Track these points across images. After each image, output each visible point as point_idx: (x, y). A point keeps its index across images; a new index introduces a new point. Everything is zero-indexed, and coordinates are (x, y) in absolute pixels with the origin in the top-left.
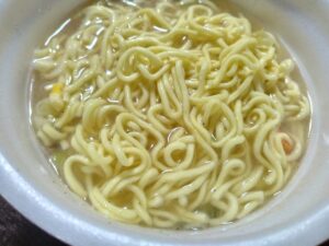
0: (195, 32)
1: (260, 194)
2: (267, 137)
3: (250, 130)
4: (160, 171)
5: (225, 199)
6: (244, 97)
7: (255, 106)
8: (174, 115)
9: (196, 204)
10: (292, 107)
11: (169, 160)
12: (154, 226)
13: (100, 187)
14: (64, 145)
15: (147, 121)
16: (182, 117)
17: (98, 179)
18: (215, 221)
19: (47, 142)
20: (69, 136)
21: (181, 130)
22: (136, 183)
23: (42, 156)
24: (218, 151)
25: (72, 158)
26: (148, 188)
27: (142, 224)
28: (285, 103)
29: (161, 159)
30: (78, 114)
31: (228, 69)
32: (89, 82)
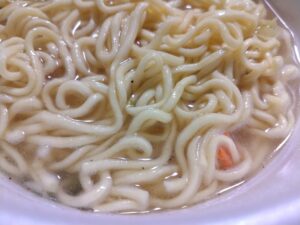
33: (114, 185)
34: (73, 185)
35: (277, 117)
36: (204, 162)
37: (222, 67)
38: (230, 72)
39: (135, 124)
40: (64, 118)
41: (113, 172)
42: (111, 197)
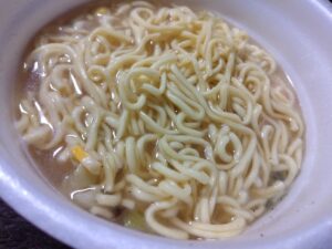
4: (226, 171)
5: (282, 161)
6: (235, 73)
11: (226, 157)
12: (257, 218)
13: (193, 219)
14: (129, 204)
15: (182, 134)
16: (206, 115)
17: (185, 213)
19: (109, 214)
20: (125, 194)
21: (212, 128)
22: (219, 194)
23: (119, 227)
25: (149, 214)
26: (229, 191)
27: (249, 223)
29: (219, 160)
30: (120, 166)
31: (213, 54)
32: (100, 129)
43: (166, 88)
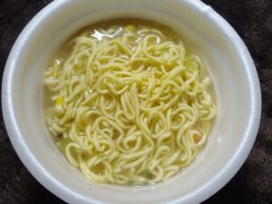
0: (146, 59)
1: (176, 167)
2: (185, 132)
3: (175, 127)
4: (121, 152)
5: (156, 169)
6: (174, 107)
7: (180, 112)
8: (130, 118)
9: (140, 171)
10: (204, 112)
11: (126, 146)
12: (116, 184)
13: (86, 161)
14: (65, 136)
15: (114, 121)
16: (135, 119)
17: (85, 156)
18: (150, 181)
19: (55, 134)
20: (68, 130)
21: (134, 128)
22: (106, 160)
23: (52, 143)
24: (155, 140)
25: (70, 145)
26: (113, 162)
27: (109, 182)
28: (200, 109)
29: (121, 145)
30: (73, 116)
31: (165, 89)
32: (79, 95)
33: (164, 168)
34: (150, 176)
35: (208, 110)
36: (190, 145)
37: (180, 100)
38: (184, 100)
39: (159, 141)
40: (132, 154)
41: (160, 164)
42: (166, 172)
43: (123, 93)
